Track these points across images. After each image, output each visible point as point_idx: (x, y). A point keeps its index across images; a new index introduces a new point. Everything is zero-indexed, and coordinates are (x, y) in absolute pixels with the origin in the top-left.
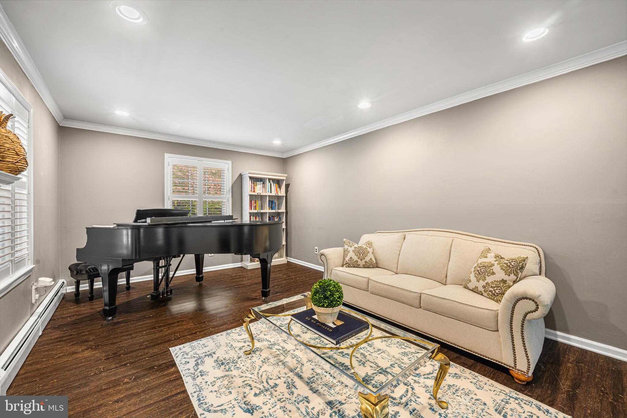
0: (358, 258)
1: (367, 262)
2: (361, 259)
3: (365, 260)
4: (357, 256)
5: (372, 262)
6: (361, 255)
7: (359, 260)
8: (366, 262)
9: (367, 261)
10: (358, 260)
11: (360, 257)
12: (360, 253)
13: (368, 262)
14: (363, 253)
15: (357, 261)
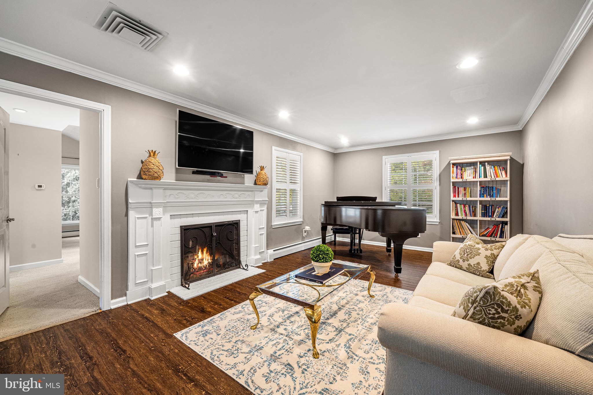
0: (461, 258)
1: (471, 266)
2: (464, 260)
3: (469, 262)
4: (460, 255)
5: (479, 268)
6: (466, 255)
7: (461, 261)
8: (469, 265)
9: (472, 264)
10: (460, 259)
11: (463, 256)
12: (465, 252)
13: (473, 266)
14: (468, 253)
15: (458, 261)
